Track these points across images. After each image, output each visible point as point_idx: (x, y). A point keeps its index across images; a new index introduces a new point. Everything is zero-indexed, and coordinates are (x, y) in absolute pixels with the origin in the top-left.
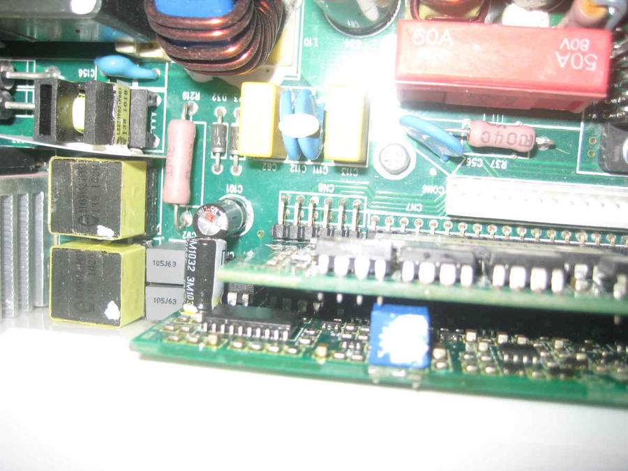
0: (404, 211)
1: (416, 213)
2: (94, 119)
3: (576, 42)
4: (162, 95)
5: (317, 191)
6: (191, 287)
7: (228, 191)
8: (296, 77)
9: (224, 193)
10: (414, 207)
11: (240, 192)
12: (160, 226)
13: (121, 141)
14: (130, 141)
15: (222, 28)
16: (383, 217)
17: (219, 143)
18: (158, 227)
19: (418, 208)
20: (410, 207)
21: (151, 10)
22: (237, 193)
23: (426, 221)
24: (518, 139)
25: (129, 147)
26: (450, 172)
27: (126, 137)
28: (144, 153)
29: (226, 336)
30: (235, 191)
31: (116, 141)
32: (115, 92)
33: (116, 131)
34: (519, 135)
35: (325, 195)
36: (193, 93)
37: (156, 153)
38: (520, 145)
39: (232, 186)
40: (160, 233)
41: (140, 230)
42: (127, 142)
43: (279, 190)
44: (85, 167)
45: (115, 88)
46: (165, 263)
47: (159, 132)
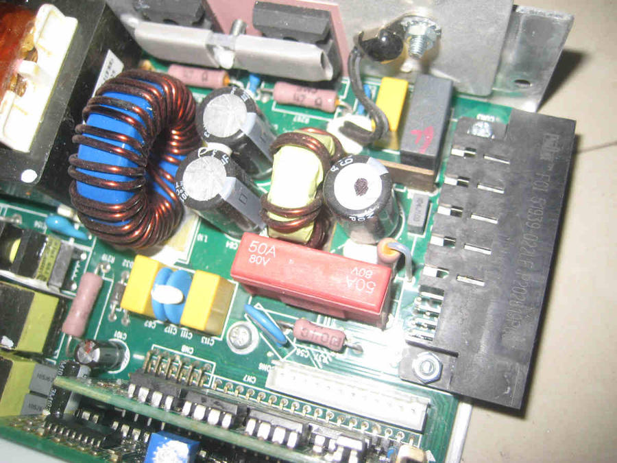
0: (242, 381)
1: (250, 384)
2: (22, 256)
3: (363, 271)
4: (88, 253)
5: (180, 351)
6: (52, 396)
7: (115, 335)
8: (186, 261)
9: (112, 337)
10: (250, 379)
11: (125, 339)
12: (58, 351)
13: (42, 278)
14: (49, 279)
15: (120, 212)
16: (224, 382)
17: (117, 297)
18: (56, 352)
19: (253, 380)
20: (246, 379)
21: (72, 190)
22: (122, 339)
23: (257, 392)
24: (330, 339)
25: (48, 284)
26: (283, 357)
27: (47, 276)
28: (61, 292)
29: (50, 432)
30: (121, 337)
31: (37, 276)
32: (46, 242)
33: (38, 270)
34: (330, 336)
35: (186, 355)
36: (110, 256)
37: (67, 294)
38: (330, 344)
39: (119, 332)
40: (56, 357)
41: (38, 348)
42: (47, 280)
43: (152, 343)
44: (8, 289)
45: (47, 239)
46: (45, 378)
47: (78, 280)
